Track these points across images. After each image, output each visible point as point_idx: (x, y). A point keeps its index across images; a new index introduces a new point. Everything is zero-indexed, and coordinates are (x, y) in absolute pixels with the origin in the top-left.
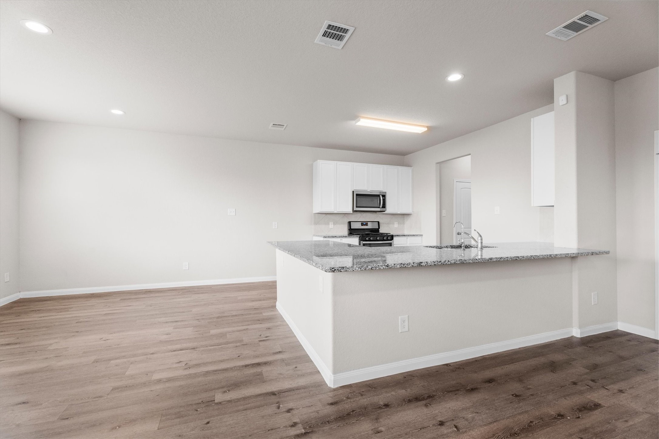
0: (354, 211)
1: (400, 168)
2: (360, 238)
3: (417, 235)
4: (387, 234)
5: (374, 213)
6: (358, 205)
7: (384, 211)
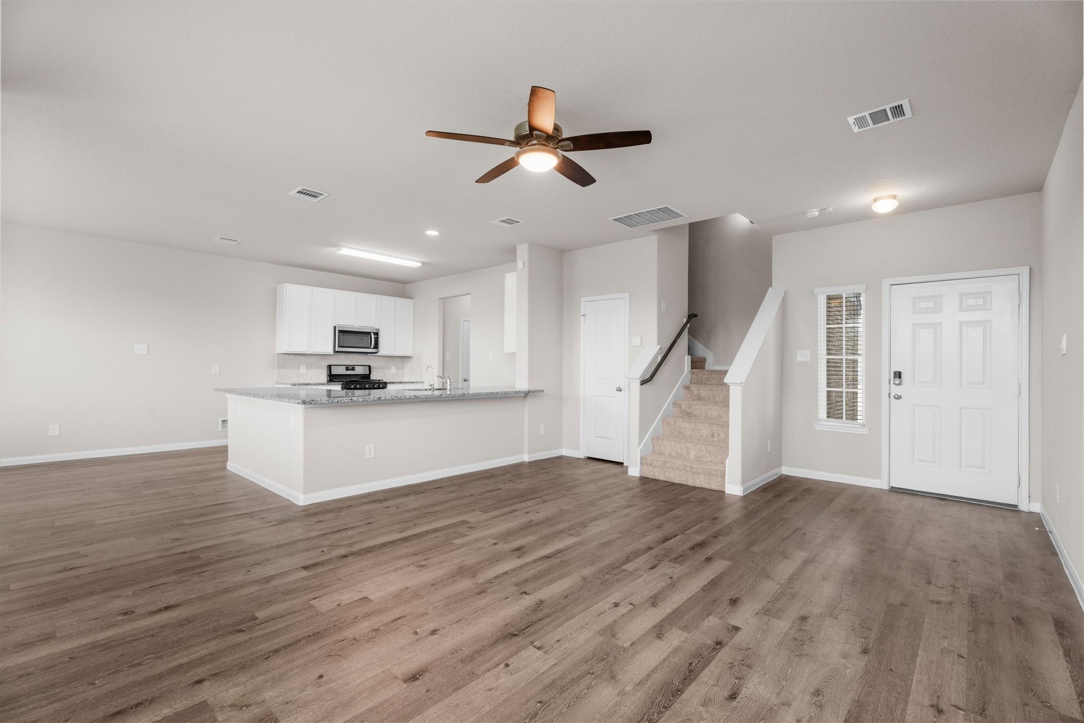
0: (335, 352)
1: (398, 300)
2: (343, 386)
3: (417, 382)
4: (379, 380)
5: (364, 354)
6: (341, 345)
7: (377, 353)
